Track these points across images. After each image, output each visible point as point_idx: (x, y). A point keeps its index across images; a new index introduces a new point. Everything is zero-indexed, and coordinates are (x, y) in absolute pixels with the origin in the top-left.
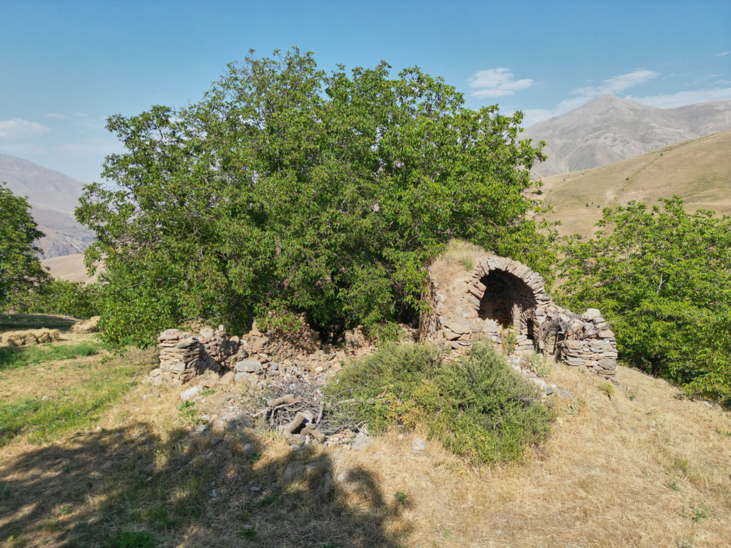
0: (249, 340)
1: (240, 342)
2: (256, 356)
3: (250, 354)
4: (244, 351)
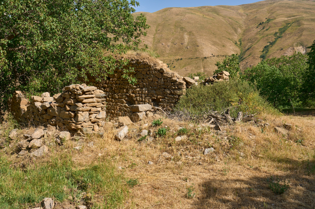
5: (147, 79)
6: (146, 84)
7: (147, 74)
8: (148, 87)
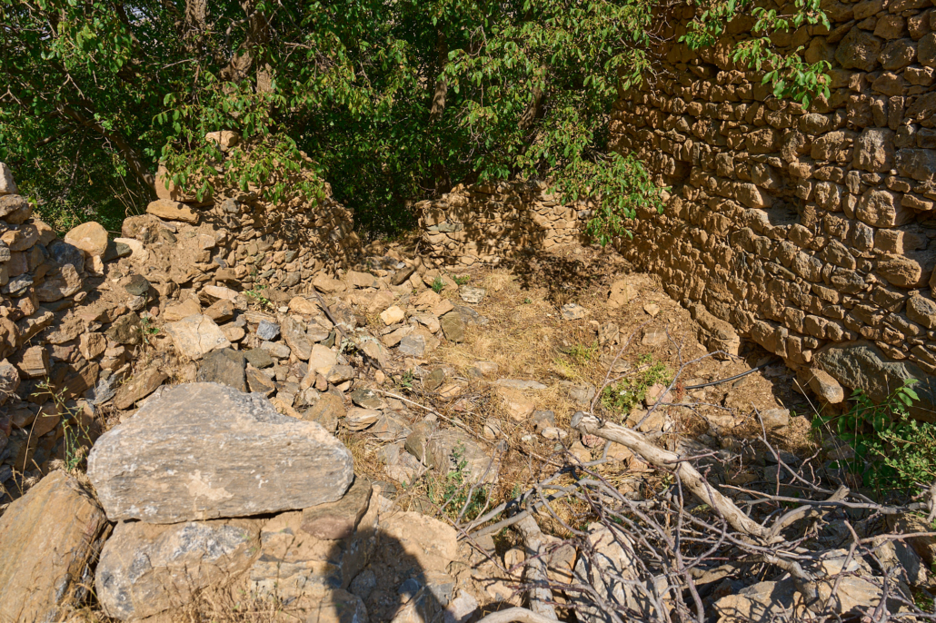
0: (150, 238)
1: (111, 246)
2: (191, 296)
3: (163, 290)
4: (137, 280)
5: (901, 71)
6: (887, 105)
7: (905, 32)
8: (893, 125)
